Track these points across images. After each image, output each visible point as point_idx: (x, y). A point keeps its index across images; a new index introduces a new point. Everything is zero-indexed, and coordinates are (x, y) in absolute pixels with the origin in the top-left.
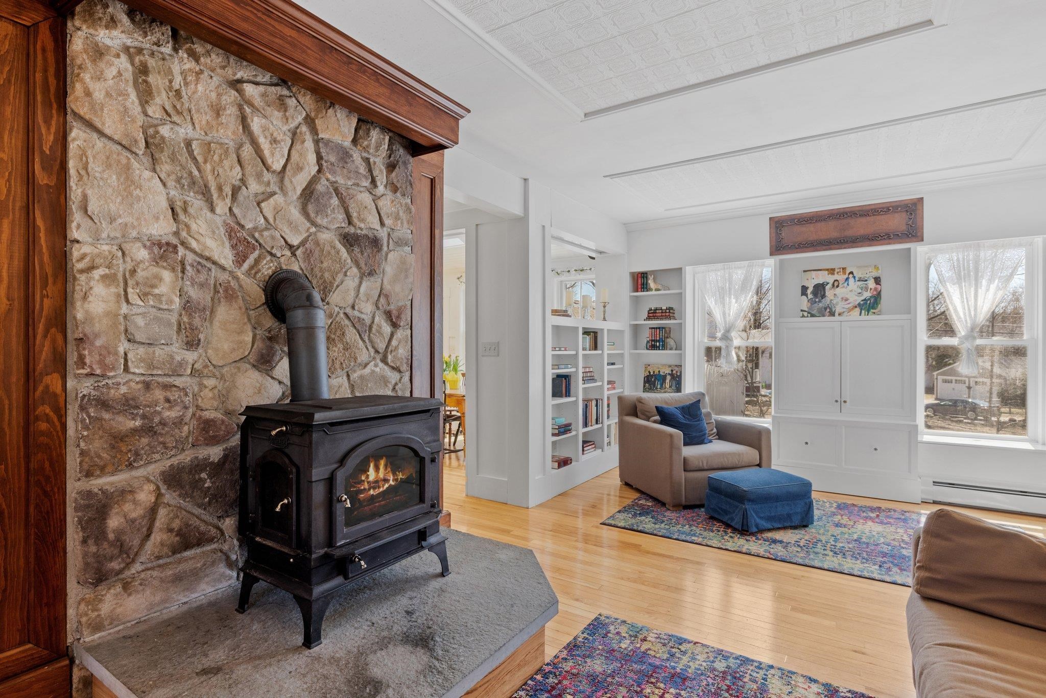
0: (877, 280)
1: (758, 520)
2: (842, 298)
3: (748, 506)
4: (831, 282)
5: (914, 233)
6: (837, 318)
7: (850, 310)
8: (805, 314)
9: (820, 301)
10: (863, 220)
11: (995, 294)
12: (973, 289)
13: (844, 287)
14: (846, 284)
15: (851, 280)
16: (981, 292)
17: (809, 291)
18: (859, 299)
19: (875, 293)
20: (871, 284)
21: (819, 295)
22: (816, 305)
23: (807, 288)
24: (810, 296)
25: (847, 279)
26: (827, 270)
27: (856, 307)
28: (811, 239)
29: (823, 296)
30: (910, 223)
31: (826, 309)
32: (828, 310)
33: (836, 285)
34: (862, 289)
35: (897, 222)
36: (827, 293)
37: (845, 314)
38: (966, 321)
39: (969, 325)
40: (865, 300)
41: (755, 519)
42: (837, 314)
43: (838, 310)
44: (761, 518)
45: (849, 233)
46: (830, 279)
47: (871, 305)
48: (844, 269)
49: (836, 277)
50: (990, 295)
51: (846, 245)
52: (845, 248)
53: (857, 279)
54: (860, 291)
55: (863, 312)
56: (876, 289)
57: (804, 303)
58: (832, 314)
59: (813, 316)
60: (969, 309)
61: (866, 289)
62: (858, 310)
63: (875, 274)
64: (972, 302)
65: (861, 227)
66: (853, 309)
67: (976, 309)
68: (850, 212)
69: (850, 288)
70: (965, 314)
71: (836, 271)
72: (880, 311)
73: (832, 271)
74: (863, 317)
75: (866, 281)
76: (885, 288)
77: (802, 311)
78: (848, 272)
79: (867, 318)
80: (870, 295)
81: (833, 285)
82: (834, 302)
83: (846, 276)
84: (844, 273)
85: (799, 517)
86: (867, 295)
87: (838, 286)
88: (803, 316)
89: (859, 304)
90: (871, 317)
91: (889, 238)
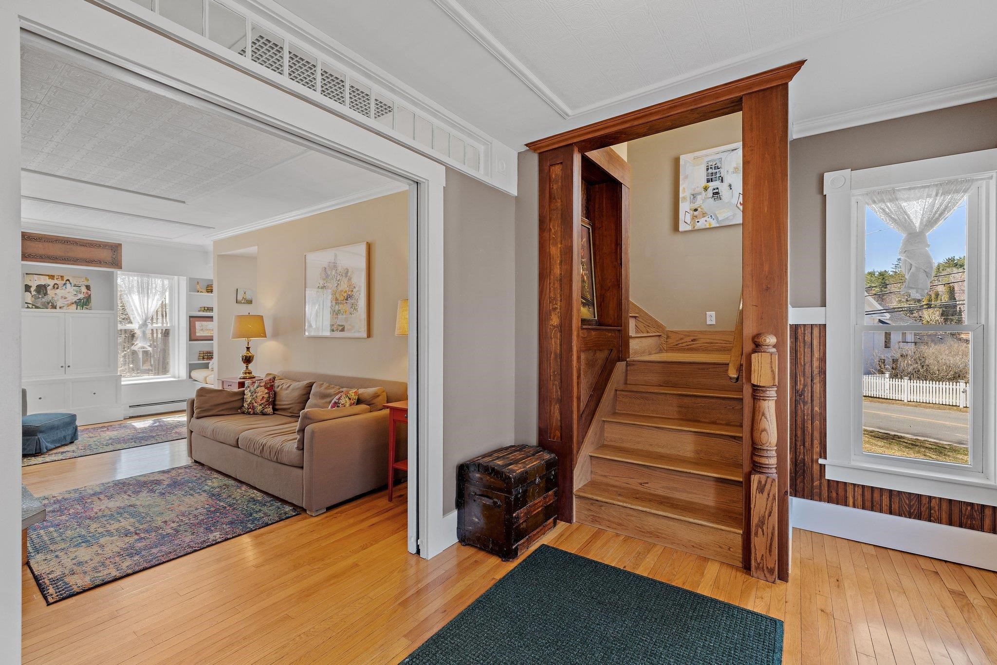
0: (88, 287)
1: (47, 444)
2: (62, 297)
3: (40, 436)
4: (52, 284)
5: (116, 264)
6: (58, 310)
7: (68, 305)
8: (30, 306)
9: (42, 297)
10: (82, 248)
11: (157, 303)
12: (146, 298)
13: (62, 289)
14: (64, 287)
15: (68, 285)
16: (150, 300)
17: (32, 289)
18: (75, 299)
19: (87, 295)
20: (84, 289)
21: (42, 293)
22: (40, 300)
23: (31, 287)
24: (34, 293)
25: (65, 284)
26: (48, 275)
27: (73, 303)
28: (40, 253)
29: (46, 294)
30: (114, 256)
31: (48, 303)
32: (50, 304)
33: (55, 287)
34: (77, 292)
35: (106, 254)
36: (49, 292)
37: (65, 308)
38: (142, 316)
39: (144, 318)
40: (79, 299)
41: (45, 444)
42: (58, 307)
43: (59, 304)
44: (48, 442)
45: (71, 255)
46: (51, 282)
47: (84, 303)
48: (62, 277)
49: (56, 281)
50: (155, 302)
51: (69, 262)
52: (68, 264)
53: (73, 285)
54: (76, 293)
55: (79, 307)
56: (87, 293)
57: (29, 297)
58: (54, 307)
59: (37, 307)
60: (144, 309)
61: (80, 293)
62: (74, 306)
63: (87, 283)
64: (146, 306)
65: (80, 252)
66: (71, 305)
67: (148, 309)
68: (73, 241)
69: (67, 290)
70: (142, 312)
71: (56, 277)
72: (91, 307)
73: (52, 277)
74: (79, 311)
75: (80, 287)
76: (93, 292)
77: (26, 303)
78: (65, 279)
79: (82, 311)
80: (84, 296)
81: (54, 287)
82: (56, 299)
83: (64, 282)
84: (63, 280)
85: (70, 437)
86: (81, 296)
87: (57, 288)
88: (28, 307)
89: (75, 302)
90: (85, 311)
91: (100, 263)
